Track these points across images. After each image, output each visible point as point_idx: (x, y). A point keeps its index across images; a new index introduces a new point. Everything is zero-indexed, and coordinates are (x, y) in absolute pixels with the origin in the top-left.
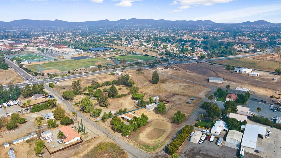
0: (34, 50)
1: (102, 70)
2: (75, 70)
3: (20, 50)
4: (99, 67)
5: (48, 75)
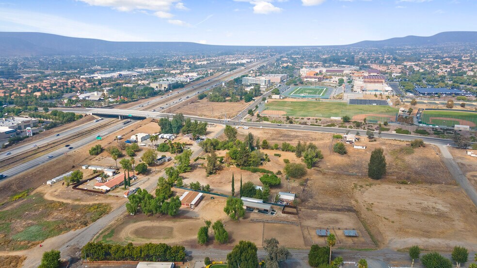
0: (334, 82)
2: (301, 117)
4: (345, 121)
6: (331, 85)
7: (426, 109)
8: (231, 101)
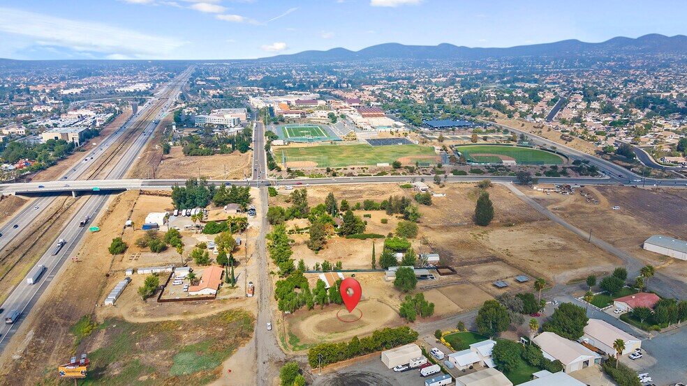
0: (323, 118)
1: (399, 174)
2: (343, 168)
3: (299, 115)
4: (395, 168)
5: (289, 170)
6: (321, 121)
7: (456, 146)
8: (222, 153)
